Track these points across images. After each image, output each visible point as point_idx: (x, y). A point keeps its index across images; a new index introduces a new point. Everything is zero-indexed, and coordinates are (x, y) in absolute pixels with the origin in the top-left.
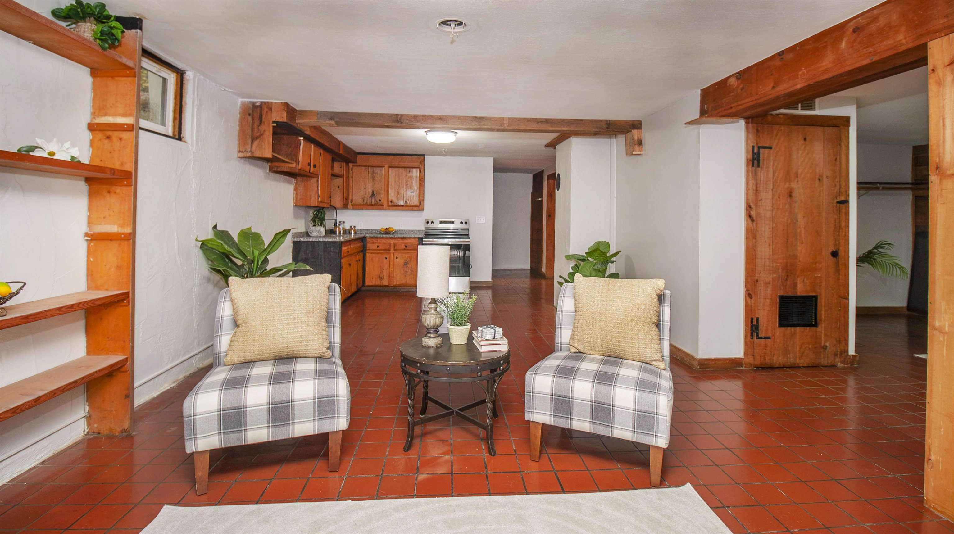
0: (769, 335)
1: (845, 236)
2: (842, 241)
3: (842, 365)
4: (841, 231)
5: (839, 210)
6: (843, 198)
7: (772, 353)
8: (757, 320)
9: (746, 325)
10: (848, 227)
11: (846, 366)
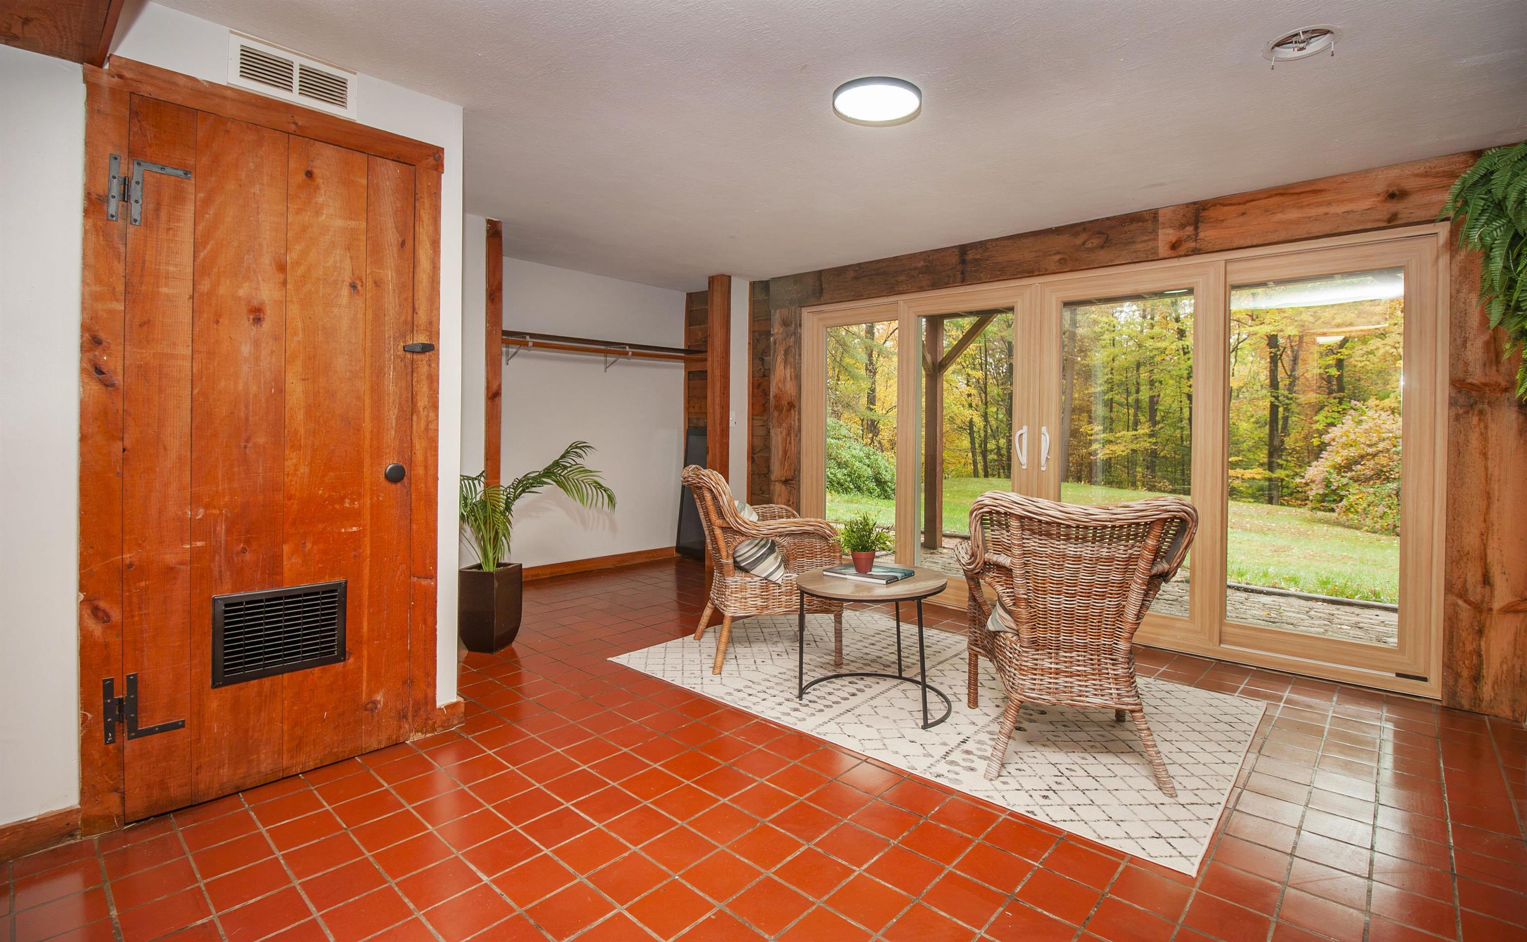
0: (185, 716)
1: (427, 429)
2: (419, 446)
3: (419, 736)
4: (415, 418)
5: (412, 369)
6: (421, 339)
7: (195, 766)
8: (133, 683)
9: (86, 704)
10: (434, 405)
11: (428, 735)
